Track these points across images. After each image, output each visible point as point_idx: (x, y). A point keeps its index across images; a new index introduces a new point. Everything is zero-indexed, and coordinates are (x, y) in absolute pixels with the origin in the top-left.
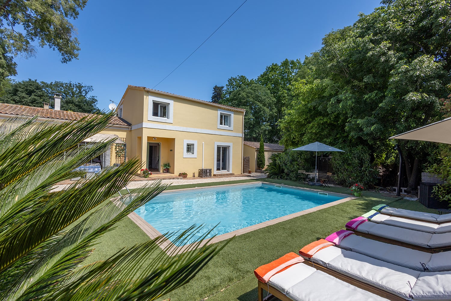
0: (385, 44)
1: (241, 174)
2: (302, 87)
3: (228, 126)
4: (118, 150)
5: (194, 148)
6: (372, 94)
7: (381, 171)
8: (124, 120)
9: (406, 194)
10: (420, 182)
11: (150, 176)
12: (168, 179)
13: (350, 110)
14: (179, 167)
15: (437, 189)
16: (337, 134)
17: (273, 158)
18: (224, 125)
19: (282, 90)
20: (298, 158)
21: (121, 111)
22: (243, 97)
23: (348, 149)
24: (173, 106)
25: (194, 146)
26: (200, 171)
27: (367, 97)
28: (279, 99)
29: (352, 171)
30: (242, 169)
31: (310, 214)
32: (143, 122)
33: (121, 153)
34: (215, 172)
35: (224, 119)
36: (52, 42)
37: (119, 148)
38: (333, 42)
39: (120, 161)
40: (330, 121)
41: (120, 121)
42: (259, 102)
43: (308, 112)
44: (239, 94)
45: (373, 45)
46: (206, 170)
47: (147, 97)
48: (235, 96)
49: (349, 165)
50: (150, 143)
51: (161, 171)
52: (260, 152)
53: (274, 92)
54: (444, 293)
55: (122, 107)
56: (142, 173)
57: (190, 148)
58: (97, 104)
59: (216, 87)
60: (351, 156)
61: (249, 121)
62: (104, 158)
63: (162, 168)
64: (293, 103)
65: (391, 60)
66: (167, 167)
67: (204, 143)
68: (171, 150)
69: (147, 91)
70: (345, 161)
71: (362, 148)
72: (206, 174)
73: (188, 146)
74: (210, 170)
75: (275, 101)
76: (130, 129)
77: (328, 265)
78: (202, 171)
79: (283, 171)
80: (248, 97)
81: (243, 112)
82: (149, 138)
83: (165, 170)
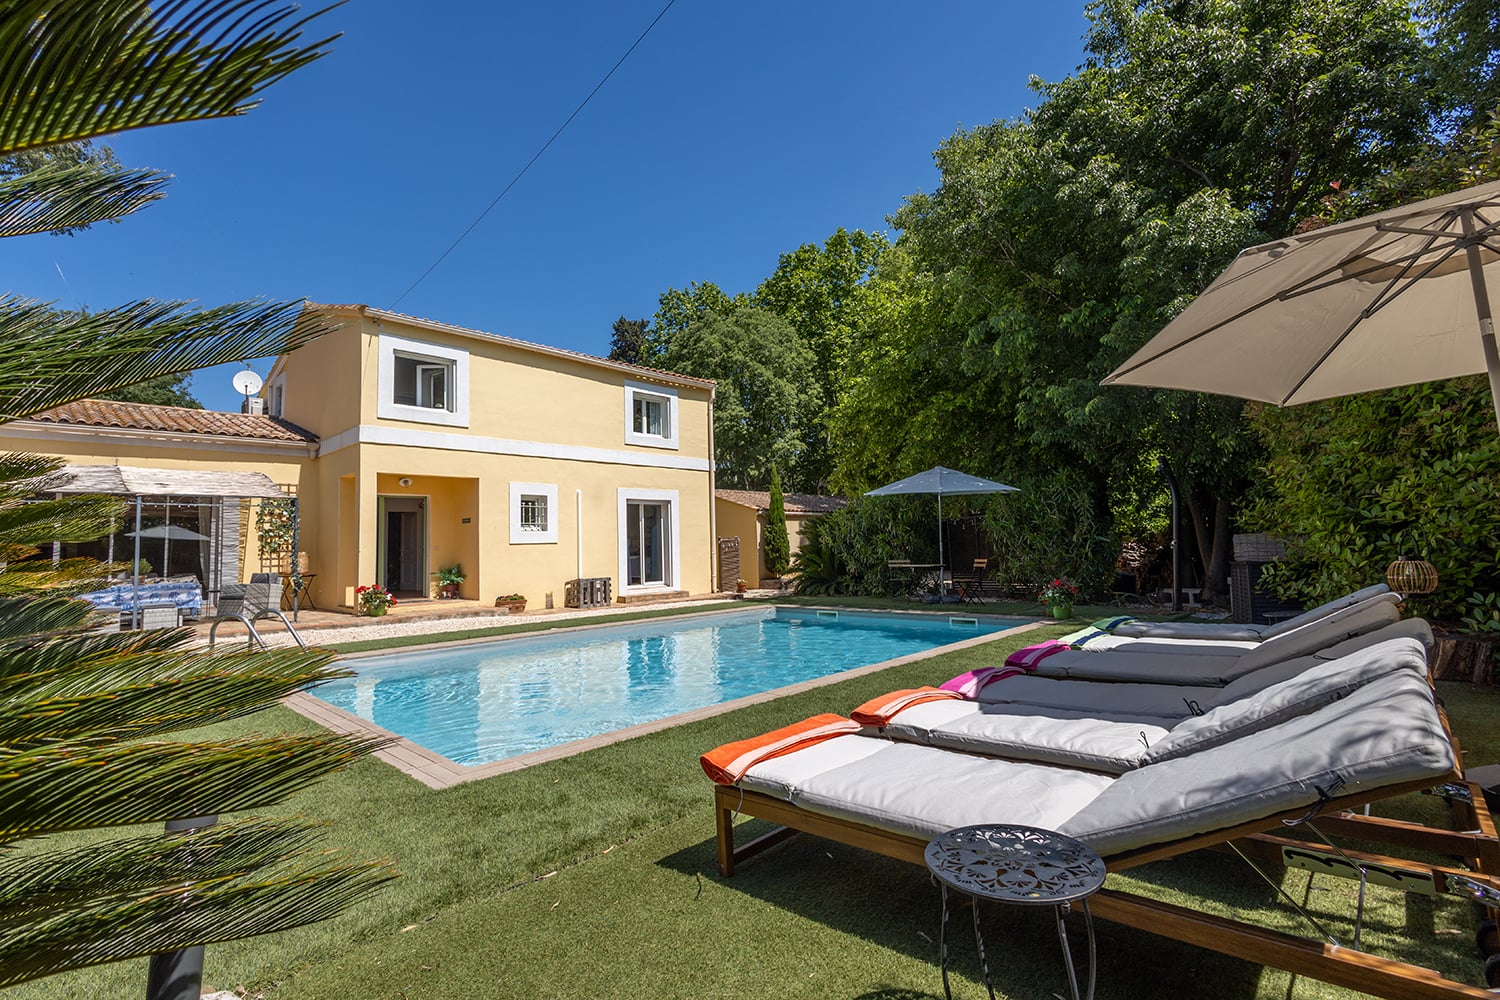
0: (1101, 165)
1: (713, 592)
2: (889, 305)
3: (660, 437)
4: (267, 526)
5: (546, 509)
6: (1080, 311)
7: (1133, 554)
8: (291, 424)
9: (1199, 605)
10: (1231, 563)
11: (390, 611)
12: (455, 617)
13: (1027, 365)
14: (494, 576)
15: (1272, 572)
16: (998, 442)
17: (811, 531)
18: (648, 432)
19: (836, 325)
20: (887, 521)
21: (280, 396)
22: (710, 347)
23: (1030, 481)
24: (469, 370)
25: (546, 504)
26: (569, 586)
27: (1067, 322)
28: (825, 353)
29: (1045, 551)
30: (715, 574)
31: (916, 663)
32: (360, 423)
33: (280, 537)
34: (621, 587)
35: (648, 414)
36: (13, 161)
37: (271, 522)
38: (965, 161)
39: (279, 566)
40: (974, 404)
41: (277, 426)
42: (763, 364)
43: (908, 381)
44: (696, 342)
45: (1071, 168)
46: (592, 583)
47: (374, 337)
48: (685, 347)
49: (1035, 529)
50: (387, 499)
51: (432, 595)
52: (772, 519)
53: (809, 330)
54: (1220, 730)
55: (282, 380)
56: (360, 601)
57: (532, 511)
58: (190, 385)
59: (622, 321)
60: (1038, 503)
61: (734, 426)
62: (216, 559)
63: (434, 583)
64: (865, 357)
65: (1122, 209)
66: (453, 578)
67: (580, 492)
68: (467, 521)
69: (374, 318)
70: (1023, 520)
71: (1069, 477)
72: (592, 595)
73: (527, 503)
74: (606, 583)
75: (811, 361)
76: (313, 454)
77: (931, 735)
78: (579, 584)
79: (842, 569)
80: (728, 348)
81: (710, 391)
82: (383, 479)
83: (445, 588)
